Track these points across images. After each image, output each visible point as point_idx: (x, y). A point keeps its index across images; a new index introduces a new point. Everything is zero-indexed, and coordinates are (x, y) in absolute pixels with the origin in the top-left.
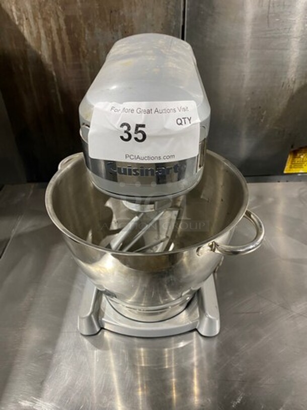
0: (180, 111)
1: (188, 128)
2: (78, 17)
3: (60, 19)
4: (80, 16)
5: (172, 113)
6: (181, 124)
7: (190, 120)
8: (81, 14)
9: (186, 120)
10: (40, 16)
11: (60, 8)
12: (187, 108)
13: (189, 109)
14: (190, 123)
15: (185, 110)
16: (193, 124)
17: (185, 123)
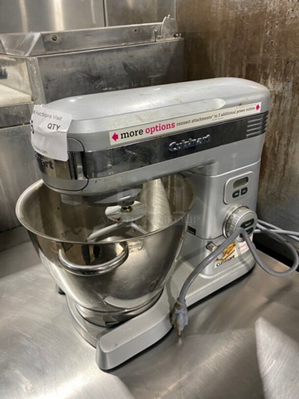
0: (54, 118)
1: (53, 133)
2: (257, 66)
3: (243, 67)
4: (259, 65)
5: (48, 118)
6: (50, 128)
7: (58, 128)
8: (261, 63)
9: (56, 126)
10: (229, 64)
11: (245, 57)
12: (61, 118)
13: (62, 119)
14: (57, 129)
15: (58, 119)
16: (59, 132)
17: (53, 128)
